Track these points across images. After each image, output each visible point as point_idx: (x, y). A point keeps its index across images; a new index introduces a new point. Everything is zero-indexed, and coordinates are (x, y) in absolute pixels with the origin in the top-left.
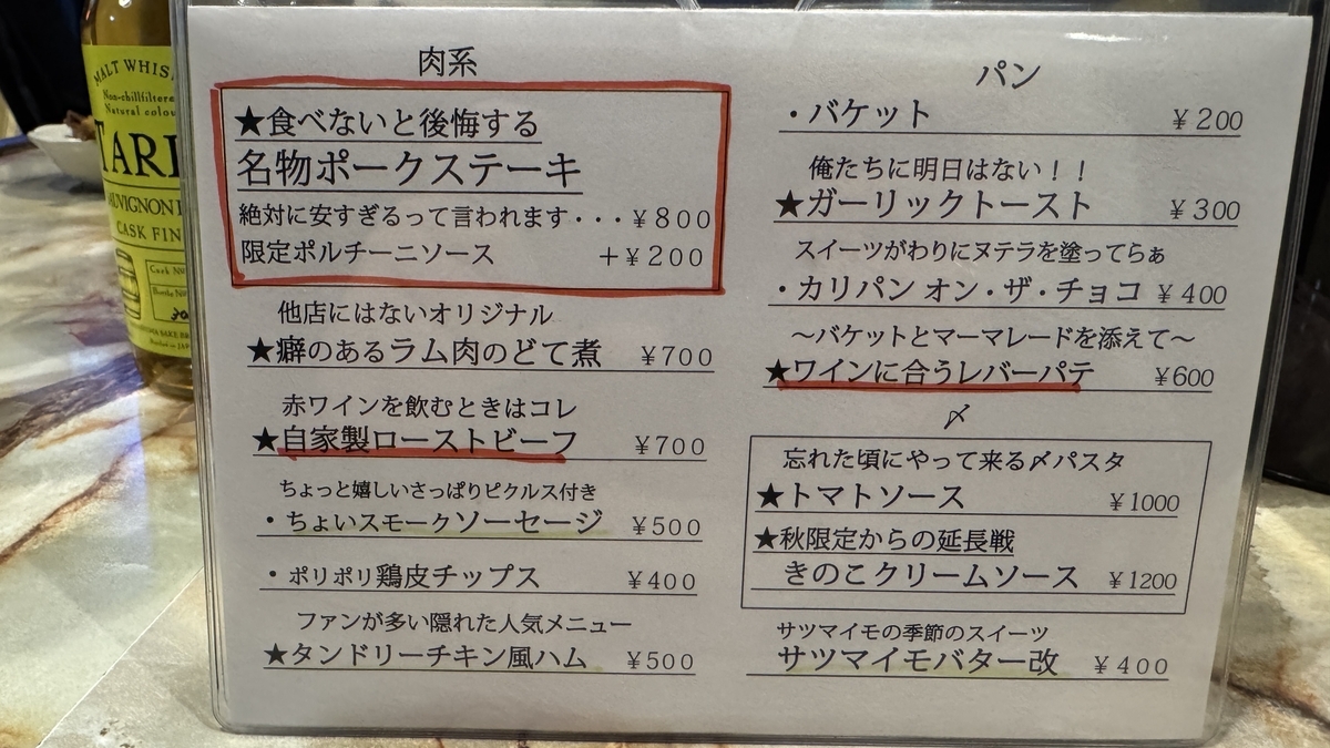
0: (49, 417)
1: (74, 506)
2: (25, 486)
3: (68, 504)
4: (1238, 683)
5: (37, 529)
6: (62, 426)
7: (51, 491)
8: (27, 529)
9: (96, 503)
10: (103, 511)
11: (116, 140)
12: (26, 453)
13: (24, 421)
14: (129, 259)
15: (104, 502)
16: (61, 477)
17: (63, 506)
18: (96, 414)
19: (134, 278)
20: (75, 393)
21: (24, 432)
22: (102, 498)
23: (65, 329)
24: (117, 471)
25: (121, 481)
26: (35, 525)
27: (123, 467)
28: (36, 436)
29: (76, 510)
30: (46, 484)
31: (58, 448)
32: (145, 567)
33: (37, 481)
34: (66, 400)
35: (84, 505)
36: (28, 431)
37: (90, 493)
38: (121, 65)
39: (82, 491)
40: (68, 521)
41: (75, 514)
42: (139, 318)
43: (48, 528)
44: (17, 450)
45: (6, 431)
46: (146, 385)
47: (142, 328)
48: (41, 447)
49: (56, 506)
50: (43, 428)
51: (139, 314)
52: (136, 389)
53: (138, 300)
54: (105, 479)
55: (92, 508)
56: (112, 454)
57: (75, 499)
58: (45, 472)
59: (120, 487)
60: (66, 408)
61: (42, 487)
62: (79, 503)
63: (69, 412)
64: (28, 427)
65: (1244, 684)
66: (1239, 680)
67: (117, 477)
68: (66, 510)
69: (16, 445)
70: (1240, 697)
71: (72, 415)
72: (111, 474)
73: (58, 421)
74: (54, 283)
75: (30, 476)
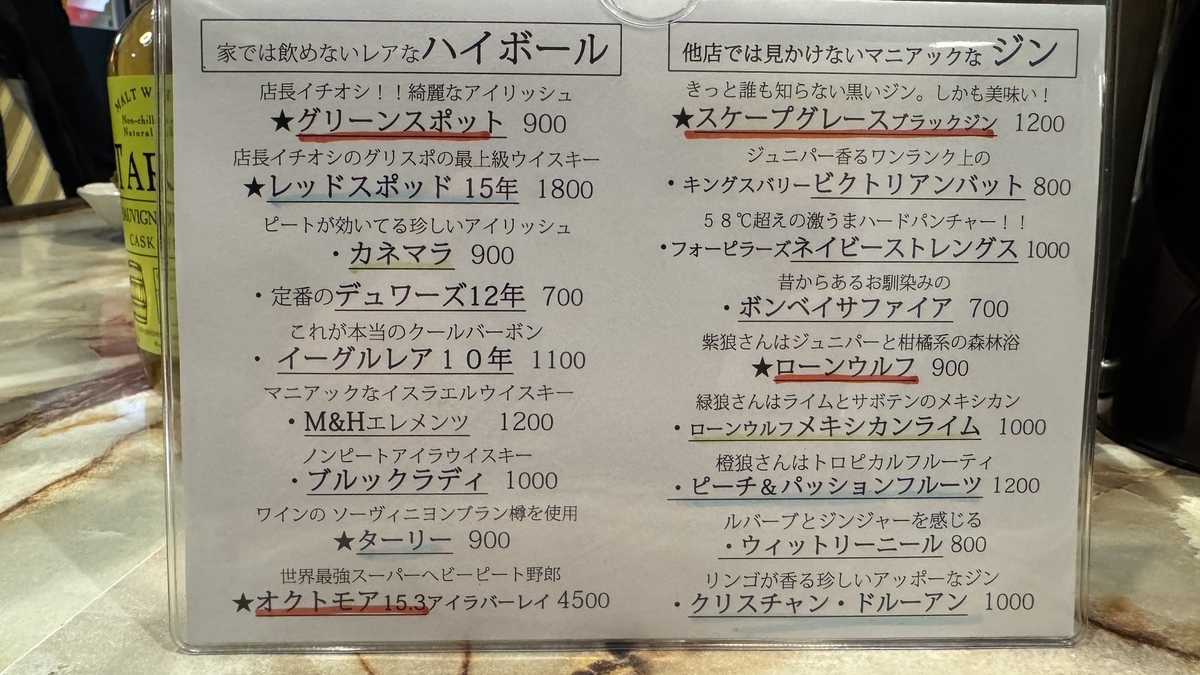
0: (55, 412)
1: (64, 483)
2: (22, 466)
3: (59, 481)
4: (1172, 647)
5: (24, 502)
6: (66, 419)
7: (45, 471)
8: (15, 502)
9: (85, 482)
10: (90, 488)
11: (132, 160)
12: (28, 441)
13: (33, 414)
14: (139, 269)
15: (93, 481)
16: (56, 461)
17: (53, 484)
18: (100, 410)
19: (142, 286)
20: (83, 393)
21: (30, 423)
22: (91, 477)
23: (86, 344)
24: (109, 455)
25: (111, 463)
26: (23, 498)
27: (116, 452)
28: (40, 427)
29: (64, 486)
30: (42, 465)
31: (59, 437)
32: (121, 535)
33: (34, 463)
34: (74, 399)
35: (73, 482)
36: (34, 422)
37: (81, 473)
38: (139, 93)
39: (73, 471)
40: (56, 494)
41: (63, 490)
42: (145, 323)
43: (35, 501)
44: (19, 438)
45: (14, 423)
46: (151, 388)
47: (149, 332)
48: (44, 435)
49: (47, 483)
50: (48, 421)
51: (146, 319)
52: (141, 390)
53: (145, 307)
54: (96, 462)
55: (81, 485)
56: (107, 443)
57: (65, 478)
58: (42, 456)
59: (111, 468)
60: (74, 404)
61: (36, 468)
62: (69, 481)
63: (75, 408)
64: (34, 419)
65: (1178, 648)
66: (1173, 643)
67: (110, 459)
68: (56, 486)
69: (20, 434)
70: (1175, 659)
71: (75, 411)
72: (103, 458)
73: (63, 415)
74: (84, 308)
75: (27, 459)
